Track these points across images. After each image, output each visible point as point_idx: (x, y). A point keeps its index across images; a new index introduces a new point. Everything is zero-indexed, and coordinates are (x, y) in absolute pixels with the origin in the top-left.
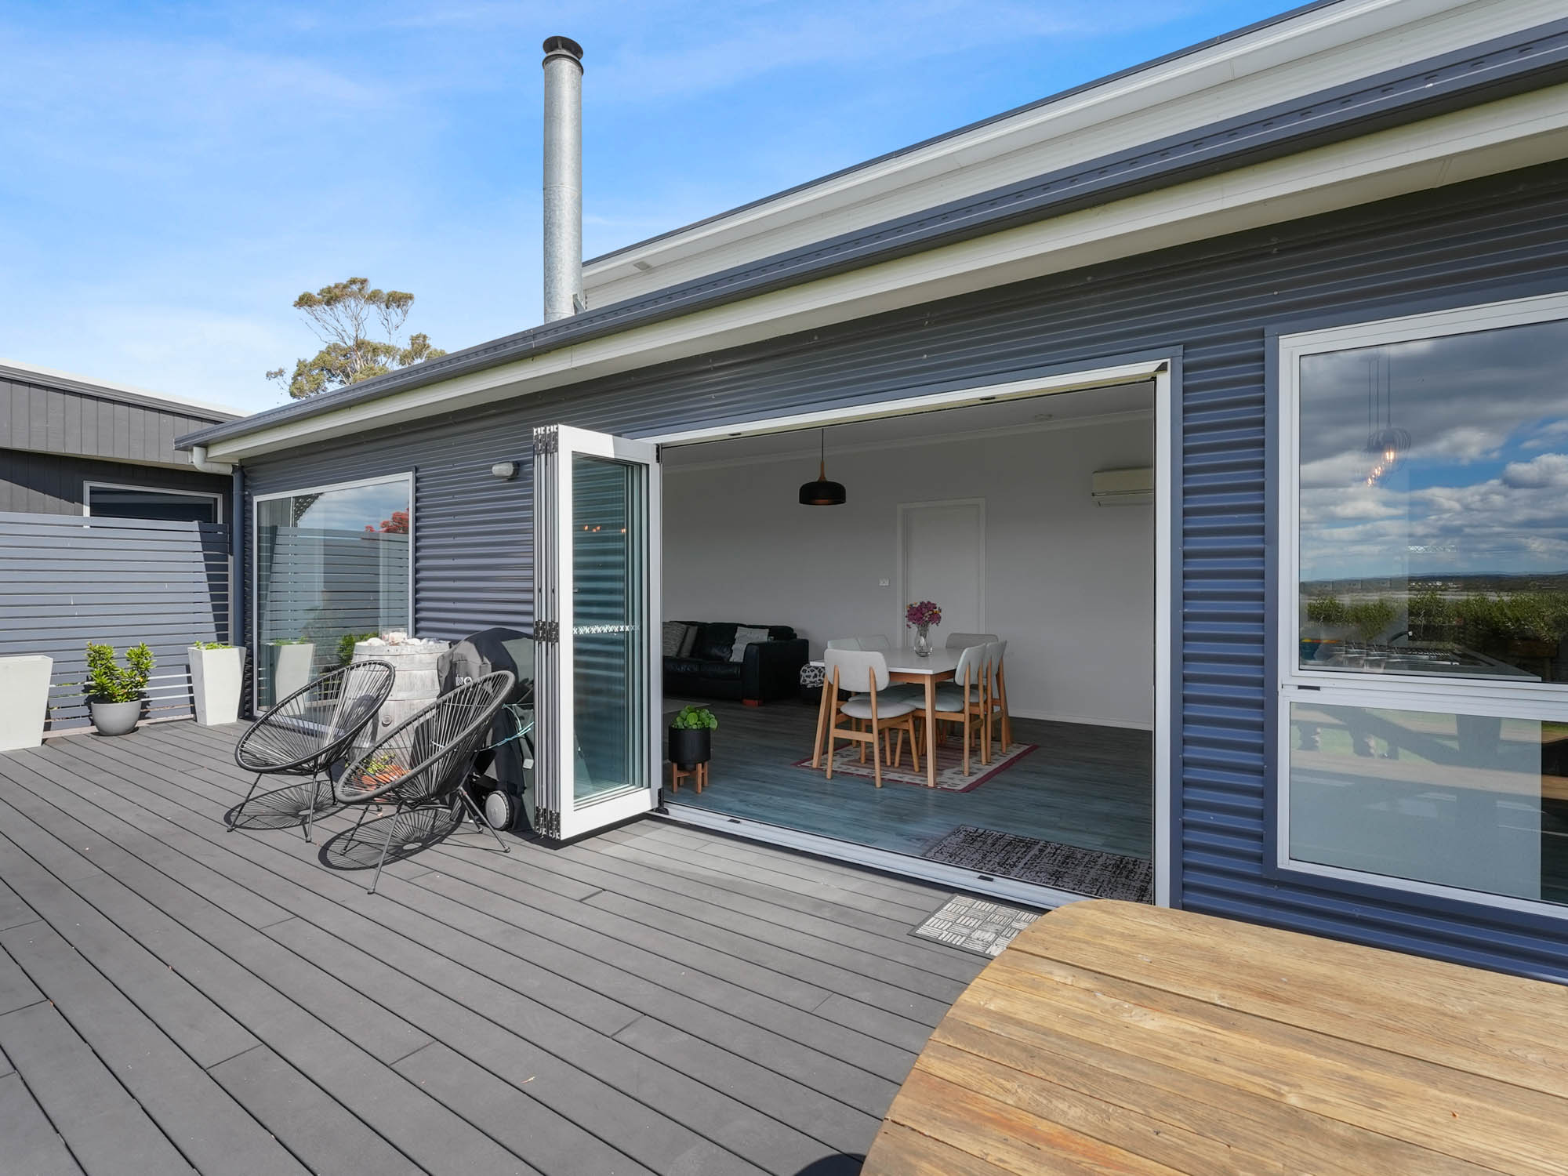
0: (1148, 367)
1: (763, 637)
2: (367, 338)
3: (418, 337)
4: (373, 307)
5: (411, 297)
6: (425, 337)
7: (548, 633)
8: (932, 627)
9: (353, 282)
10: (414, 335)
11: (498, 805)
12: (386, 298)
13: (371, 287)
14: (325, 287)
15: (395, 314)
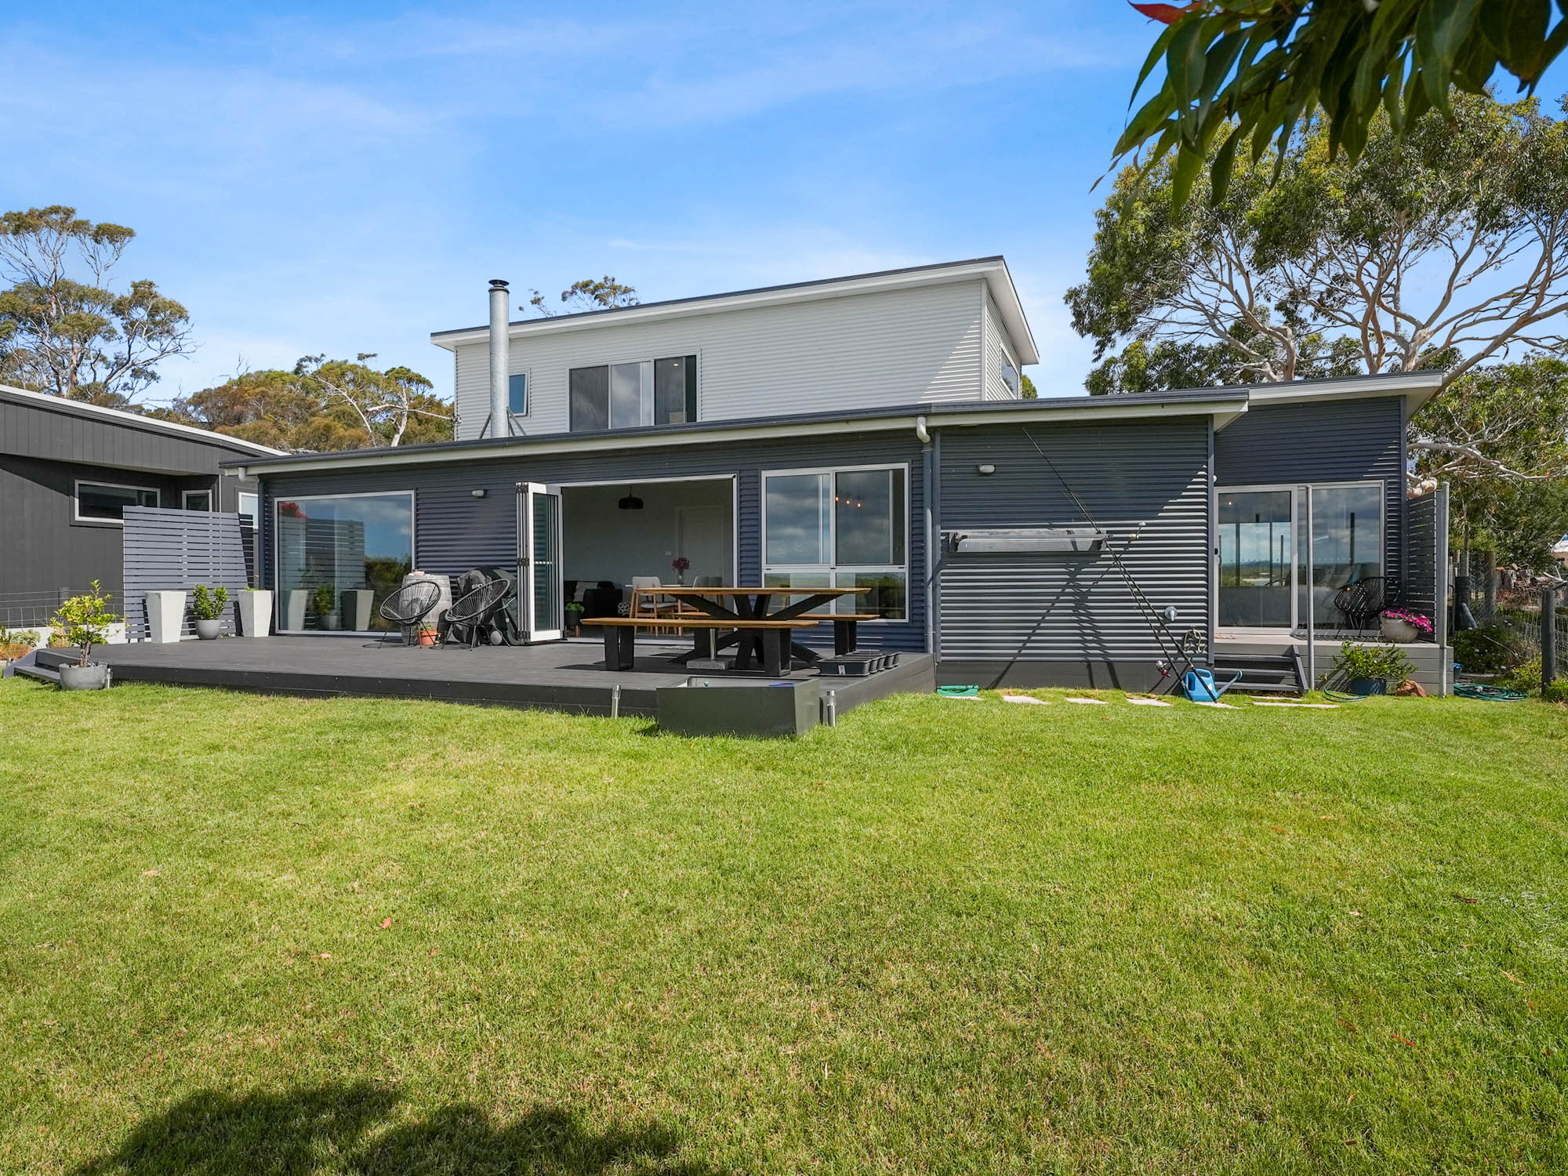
0: (730, 476)
1: (595, 586)
2: (68, 277)
3: (143, 283)
4: (73, 241)
5: (130, 233)
6: (151, 284)
7: (526, 563)
8: (685, 571)
9: (55, 210)
10: (137, 281)
11: (497, 635)
12: (94, 228)
13: (78, 217)
14: (15, 211)
15: (106, 250)
